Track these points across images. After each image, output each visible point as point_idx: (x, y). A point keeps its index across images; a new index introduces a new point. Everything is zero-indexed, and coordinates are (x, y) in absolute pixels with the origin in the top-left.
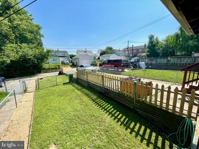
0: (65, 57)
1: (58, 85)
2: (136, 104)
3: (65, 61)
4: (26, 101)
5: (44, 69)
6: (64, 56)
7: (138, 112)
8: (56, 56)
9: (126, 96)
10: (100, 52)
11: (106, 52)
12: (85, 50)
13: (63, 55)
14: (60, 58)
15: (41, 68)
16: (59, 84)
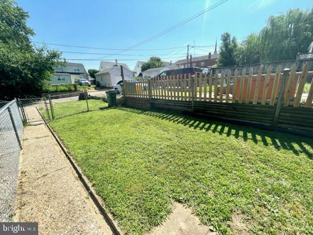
0: (81, 75)
1: (91, 111)
2: (279, 115)
3: (82, 80)
4: (38, 138)
5: (47, 92)
6: (77, 72)
7: (287, 129)
8: (63, 72)
9: (254, 106)
10: (141, 66)
11: (151, 64)
12: (115, 62)
13: (75, 70)
14: (72, 75)
15: (41, 89)
16: (92, 109)
